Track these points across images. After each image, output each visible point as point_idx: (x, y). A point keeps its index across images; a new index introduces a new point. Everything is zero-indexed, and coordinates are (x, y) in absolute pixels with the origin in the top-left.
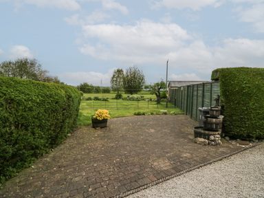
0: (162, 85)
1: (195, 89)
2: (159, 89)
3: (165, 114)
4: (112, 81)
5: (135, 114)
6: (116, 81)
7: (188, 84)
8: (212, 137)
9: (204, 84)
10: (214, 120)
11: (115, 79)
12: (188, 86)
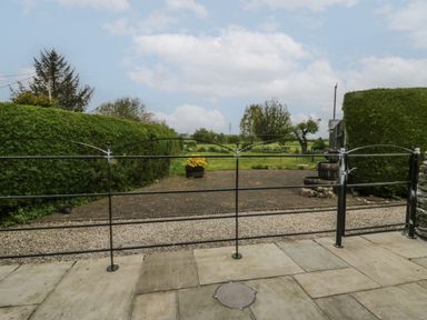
4: (243, 125)
6: (249, 123)
10: (328, 165)
11: (247, 121)
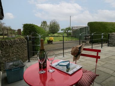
0: (69, 29)
1: (83, 29)
2: (68, 31)
3: (72, 40)
5: (60, 41)
7: (81, 28)
8: (87, 42)
9: (86, 27)
10: (88, 38)
11: (42, 27)
12: (81, 29)
